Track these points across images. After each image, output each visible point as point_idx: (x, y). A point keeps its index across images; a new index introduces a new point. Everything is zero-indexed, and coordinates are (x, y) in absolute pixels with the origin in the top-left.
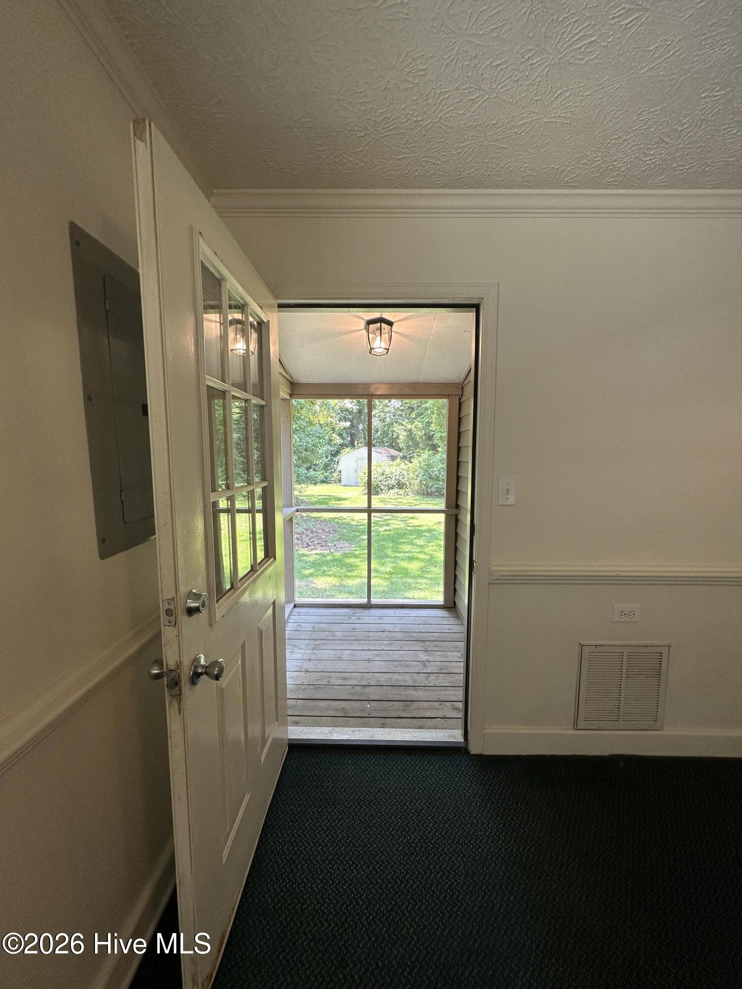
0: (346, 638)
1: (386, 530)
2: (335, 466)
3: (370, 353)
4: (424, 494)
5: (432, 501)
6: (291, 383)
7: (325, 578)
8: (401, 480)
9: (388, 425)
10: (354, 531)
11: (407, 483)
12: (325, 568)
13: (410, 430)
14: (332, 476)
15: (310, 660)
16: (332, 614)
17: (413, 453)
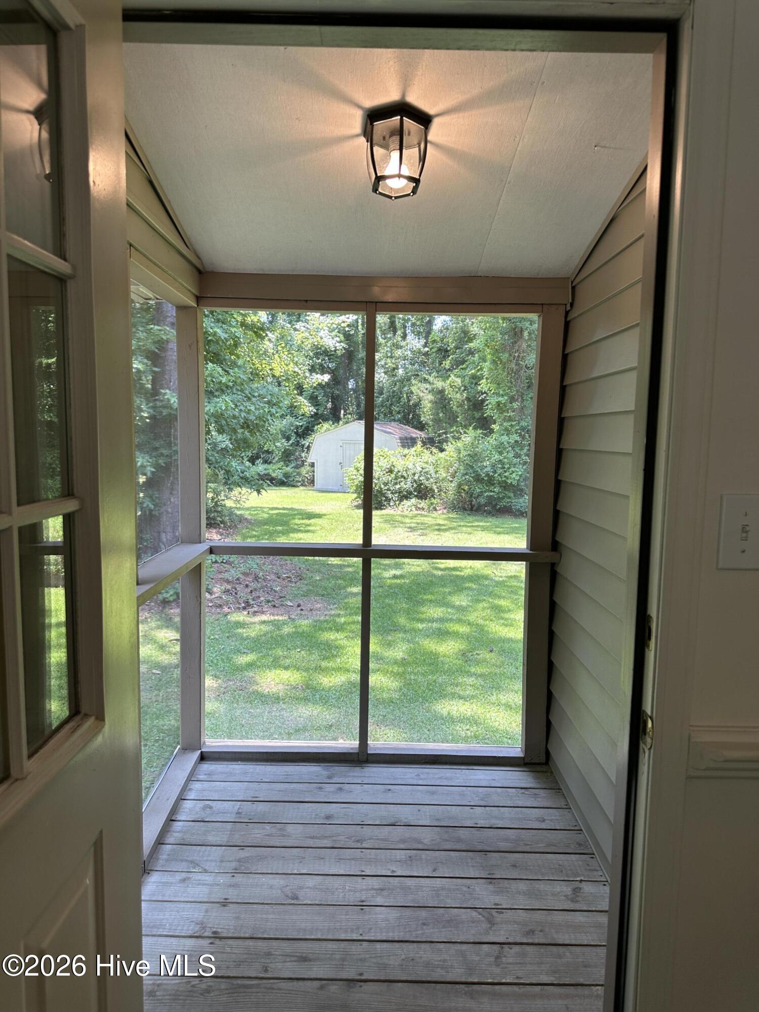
0: (311, 843)
1: (395, 577)
2: (303, 455)
3: (375, 190)
4: (465, 509)
5: (481, 521)
6: (200, 272)
7: (278, 672)
8: (424, 482)
9: (402, 381)
10: (337, 578)
11: (435, 487)
12: (279, 652)
13: (441, 392)
14: (299, 474)
15: (225, 903)
16: (281, 779)
17: (446, 433)
